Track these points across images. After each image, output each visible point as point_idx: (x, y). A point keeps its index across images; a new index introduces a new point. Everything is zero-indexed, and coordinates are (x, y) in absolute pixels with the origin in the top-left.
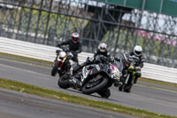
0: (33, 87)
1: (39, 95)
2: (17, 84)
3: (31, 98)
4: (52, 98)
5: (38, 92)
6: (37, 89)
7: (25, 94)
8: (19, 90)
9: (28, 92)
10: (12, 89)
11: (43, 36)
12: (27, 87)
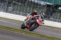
0: (27, 32)
2: (22, 31)
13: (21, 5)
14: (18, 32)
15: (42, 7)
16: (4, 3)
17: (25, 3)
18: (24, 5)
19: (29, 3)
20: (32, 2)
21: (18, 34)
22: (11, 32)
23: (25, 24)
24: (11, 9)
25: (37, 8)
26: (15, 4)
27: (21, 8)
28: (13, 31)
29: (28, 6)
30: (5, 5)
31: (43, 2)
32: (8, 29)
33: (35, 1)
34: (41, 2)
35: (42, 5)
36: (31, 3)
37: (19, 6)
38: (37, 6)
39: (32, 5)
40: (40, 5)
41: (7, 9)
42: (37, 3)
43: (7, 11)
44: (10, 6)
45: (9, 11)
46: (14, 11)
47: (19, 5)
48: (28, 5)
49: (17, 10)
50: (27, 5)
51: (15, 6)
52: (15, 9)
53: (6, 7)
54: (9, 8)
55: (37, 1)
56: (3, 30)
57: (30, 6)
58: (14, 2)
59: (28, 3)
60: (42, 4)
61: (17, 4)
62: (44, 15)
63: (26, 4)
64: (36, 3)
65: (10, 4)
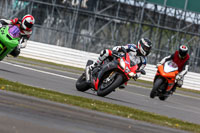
0: (142, 113)
1: (148, 121)
2: (124, 109)
3: (140, 125)
4: (164, 125)
5: (148, 118)
6: (147, 115)
7: (133, 120)
8: (126, 116)
9: (136, 118)
10: (118, 114)
11: (154, 55)
12: (135, 112)
13: (121, 24)
14: (109, 113)
15: (189, 29)
16: (64, 15)
17: (134, 18)
18: (133, 24)
19: (149, 16)
20: (158, 14)
21: (110, 118)
22: (88, 114)
23: (88, 76)
24: (88, 36)
25: (174, 32)
26: (101, 21)
27: (120, 33)
28: (95, 109)
29: (146, 28)
30: (68, 24)
31: (193, 15)
32: (78, 105)
33: (168, 10)
34: (187, 15)
35: (189, 23)
36: (154, 18)
37: (115, 27)
38: (174, 27)
39: (158, 25)
40: (184, 23)
41: (75, 38)
42: (174, 18)
43: (74, 45)
44: (85, 27)
45: (83, 44)
46: (100, 45)
47: (113, 22)
48: (145, 22)
49: (108, 40)
50: (142, 25)
51: (103, 28)
52: (102, 37)
53: (73, 31)
54: (83, 32)
55: (173, 11)
56: (63, 108)
57: (152, 28)
58: (98, 13)
59: (145, 18)
60: (188, 20)
61: (107, 21)
62: (146, 44)
63: (136, 20)
64: (169, 17)
65: (85, 20)
